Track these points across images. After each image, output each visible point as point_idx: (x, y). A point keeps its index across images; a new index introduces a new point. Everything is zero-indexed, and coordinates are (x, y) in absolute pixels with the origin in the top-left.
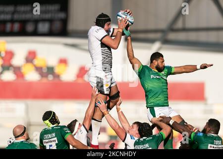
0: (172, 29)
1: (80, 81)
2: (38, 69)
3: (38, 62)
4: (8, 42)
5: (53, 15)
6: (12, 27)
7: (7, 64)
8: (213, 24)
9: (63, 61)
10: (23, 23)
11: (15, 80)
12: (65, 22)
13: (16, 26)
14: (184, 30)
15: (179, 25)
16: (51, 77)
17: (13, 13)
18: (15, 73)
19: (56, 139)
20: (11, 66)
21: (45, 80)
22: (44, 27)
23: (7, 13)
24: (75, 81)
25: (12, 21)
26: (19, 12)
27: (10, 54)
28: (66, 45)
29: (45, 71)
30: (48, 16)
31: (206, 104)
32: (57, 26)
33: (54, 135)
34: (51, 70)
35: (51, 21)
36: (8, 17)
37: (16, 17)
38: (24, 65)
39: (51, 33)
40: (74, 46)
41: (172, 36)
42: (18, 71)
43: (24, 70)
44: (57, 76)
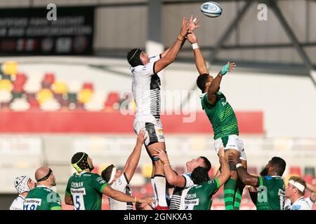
0: (223, 46)
1: (109, 110)
2: (57, 96)
3: (57, 87)
4: (19, 63)
5: (76, 29)
6: (25, 45)
7: (18, 90)
8: (274, 40)
9: (88, 86)
10: (39, 39)
11: (28, 110)
12: (90, 38)
13: (30, 44)
14: (238, 47)
15: (232, 41)
16: (72, 106)
17: (26, 27)
18: (29, 101)
19: (84, 189)
20: (23, 92)
21: (65, 110)
22: (64, 45)
23: (18, 28)
24: (103, 110)
25: (25, 37)
26: (34, 26)
27: (23, 78)
28: (92, 66)
29: (65, 98)
30: (69, 31)
31: (265, 138)
32: (81, 42)
33: (82, 184)
34: (73, 97)
35: (73, 37)
36: (20, 32)
37: (29, 32)
38: (40, 91)
39: (73, 52)
40: (101, 67)
41: (223, 55)
42: (32, 98)
43: (39, 97)
44: (81, 105)
